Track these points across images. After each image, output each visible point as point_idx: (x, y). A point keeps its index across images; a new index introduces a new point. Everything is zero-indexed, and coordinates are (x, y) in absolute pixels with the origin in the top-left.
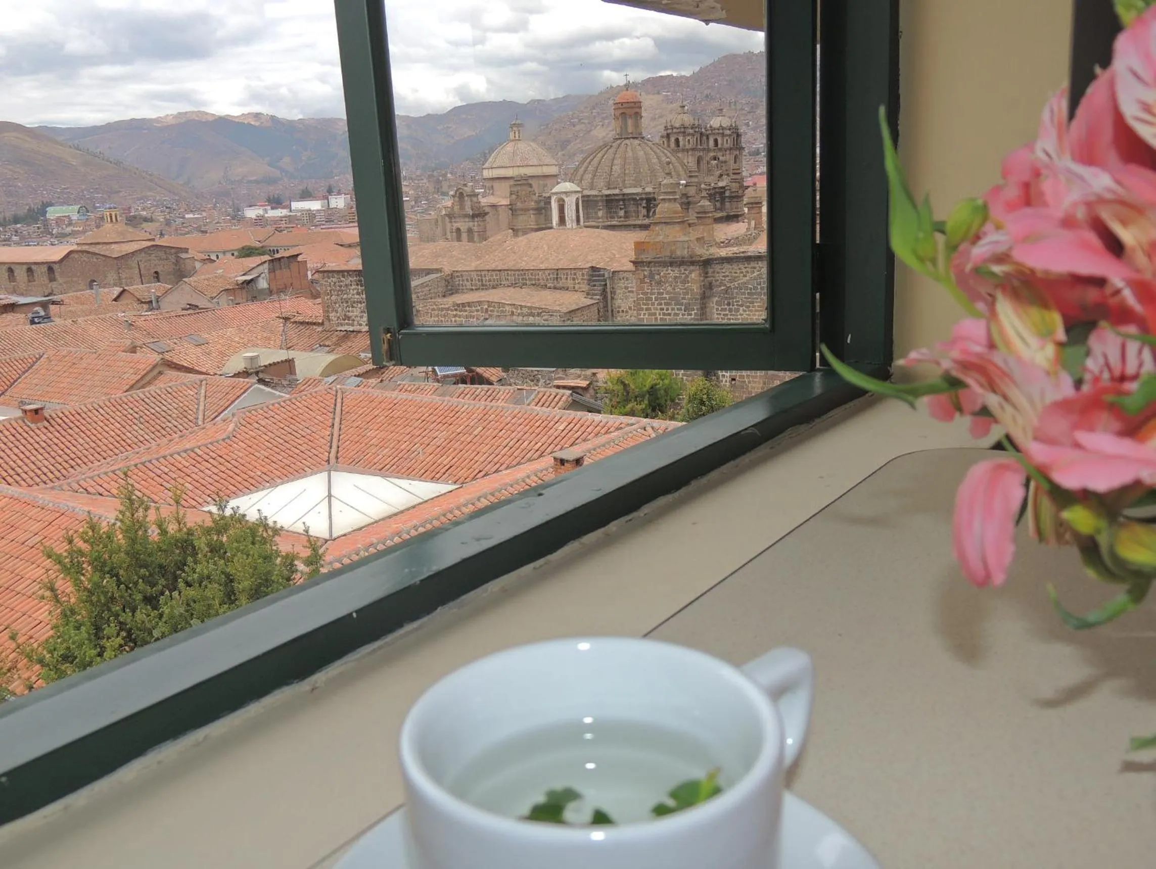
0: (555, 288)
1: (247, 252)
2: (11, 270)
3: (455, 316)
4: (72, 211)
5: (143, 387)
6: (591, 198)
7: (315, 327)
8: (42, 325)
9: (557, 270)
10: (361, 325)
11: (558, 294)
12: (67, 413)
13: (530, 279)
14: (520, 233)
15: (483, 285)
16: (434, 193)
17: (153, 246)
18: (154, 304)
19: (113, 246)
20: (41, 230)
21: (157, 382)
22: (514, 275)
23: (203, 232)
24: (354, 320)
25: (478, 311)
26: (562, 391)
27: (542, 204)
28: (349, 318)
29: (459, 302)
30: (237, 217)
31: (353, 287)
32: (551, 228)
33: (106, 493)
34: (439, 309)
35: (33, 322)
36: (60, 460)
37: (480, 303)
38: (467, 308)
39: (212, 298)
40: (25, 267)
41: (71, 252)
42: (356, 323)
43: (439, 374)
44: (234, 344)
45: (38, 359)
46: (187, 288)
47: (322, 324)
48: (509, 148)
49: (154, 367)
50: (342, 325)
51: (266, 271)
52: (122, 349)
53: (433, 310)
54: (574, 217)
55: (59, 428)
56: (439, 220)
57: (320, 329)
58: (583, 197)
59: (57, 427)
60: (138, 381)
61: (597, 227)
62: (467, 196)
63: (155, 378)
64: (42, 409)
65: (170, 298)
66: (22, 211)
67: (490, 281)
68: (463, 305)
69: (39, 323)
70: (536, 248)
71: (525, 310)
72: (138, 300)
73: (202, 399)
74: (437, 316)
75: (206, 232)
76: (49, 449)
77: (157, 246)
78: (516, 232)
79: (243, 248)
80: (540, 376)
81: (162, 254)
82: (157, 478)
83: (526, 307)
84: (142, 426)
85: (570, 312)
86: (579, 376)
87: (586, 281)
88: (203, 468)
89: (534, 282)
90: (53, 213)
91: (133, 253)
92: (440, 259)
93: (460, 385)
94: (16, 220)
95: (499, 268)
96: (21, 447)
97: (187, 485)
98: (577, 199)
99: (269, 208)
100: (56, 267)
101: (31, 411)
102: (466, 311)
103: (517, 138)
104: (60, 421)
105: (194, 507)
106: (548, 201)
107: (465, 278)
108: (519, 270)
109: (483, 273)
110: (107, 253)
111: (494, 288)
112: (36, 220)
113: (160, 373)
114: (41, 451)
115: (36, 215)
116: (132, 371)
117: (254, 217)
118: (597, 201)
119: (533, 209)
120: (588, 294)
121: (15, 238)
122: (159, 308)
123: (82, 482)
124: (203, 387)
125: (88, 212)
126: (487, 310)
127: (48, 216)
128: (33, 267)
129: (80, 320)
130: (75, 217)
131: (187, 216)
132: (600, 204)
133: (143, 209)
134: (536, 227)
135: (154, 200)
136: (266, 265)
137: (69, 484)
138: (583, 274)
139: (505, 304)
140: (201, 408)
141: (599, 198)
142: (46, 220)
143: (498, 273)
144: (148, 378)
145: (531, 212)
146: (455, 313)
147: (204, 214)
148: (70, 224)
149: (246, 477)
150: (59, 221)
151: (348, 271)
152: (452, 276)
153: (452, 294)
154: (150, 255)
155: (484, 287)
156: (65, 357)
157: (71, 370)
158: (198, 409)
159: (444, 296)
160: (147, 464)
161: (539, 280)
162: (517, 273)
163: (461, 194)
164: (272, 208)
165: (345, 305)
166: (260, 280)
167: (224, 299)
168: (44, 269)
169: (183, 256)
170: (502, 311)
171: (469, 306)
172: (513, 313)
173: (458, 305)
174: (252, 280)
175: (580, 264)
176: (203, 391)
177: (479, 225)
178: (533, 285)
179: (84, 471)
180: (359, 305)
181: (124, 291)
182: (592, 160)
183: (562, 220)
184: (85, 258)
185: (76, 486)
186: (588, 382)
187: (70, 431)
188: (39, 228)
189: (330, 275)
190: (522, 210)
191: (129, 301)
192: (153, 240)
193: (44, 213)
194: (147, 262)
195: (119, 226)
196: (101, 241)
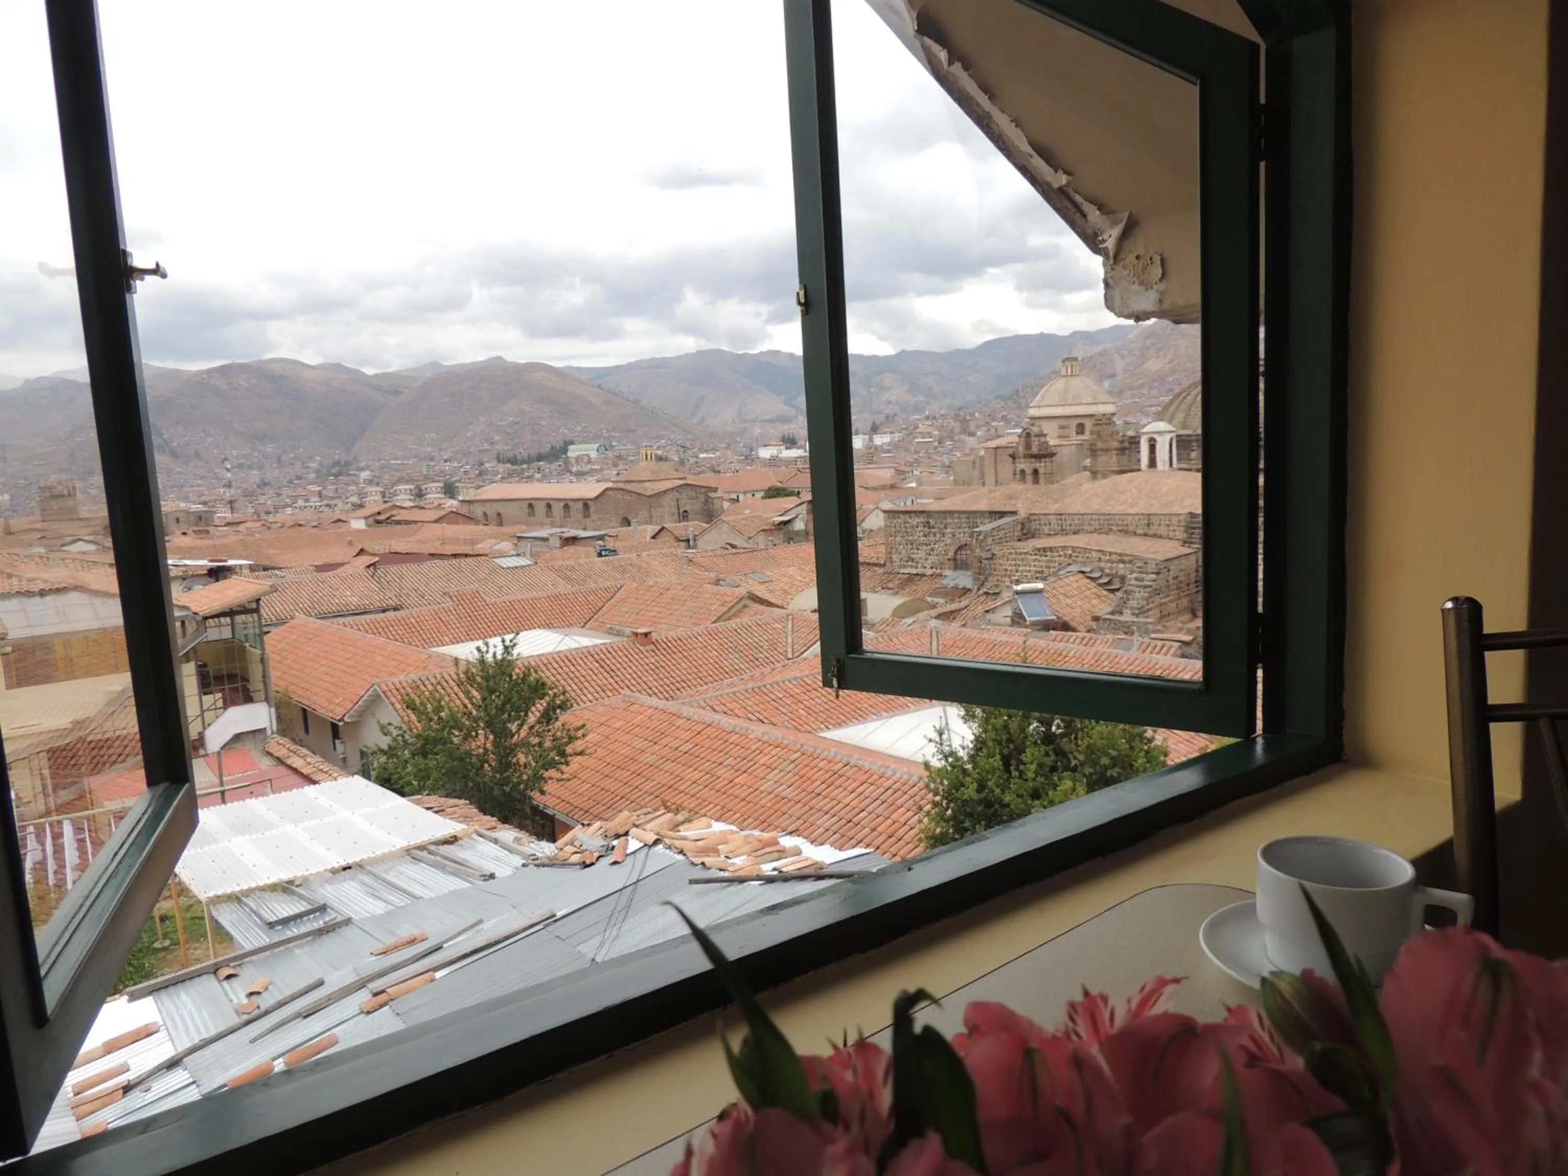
0: (1146, 535)
1: (774, 493)
2: (549, 506)
3: (1035, 560)
4: (591, 450)
5: (729, 619)
6: (1184, 438)
7: (876, 568)
8: (610, 558)
9: (1149, 515)
10: (925, 568)
11: (1149, 542)
12: (670, 639)
13: (1117, 525)
14: (1099, 475)
15: (1062, 530)
16: (960, 433)
17: (684, 485)
18: (691, 543)
19: (647, 484)
20: (563, 468)
21: (742, 614)
22: (1099, 520)
23: (715, 472)
24: (917, 562)
25: (1060, 556)
26: (1169, 643)
27: (1126, 444)
28: (912, 560)
29: (1039, 546)
30: (750, 458)
31: (920, 529)
32: (1139, 470)
33: (729, 712)
34: (1016, 553)
35: (600, 555)
36: (668, 682)
37: (1064, 548)
38: (1049, 553)
39: (750, 538)
40: (562, 504)
41: (607, 489)
42: (920, 565)
43: (1027, 619)
44: (796, 582)
45: (619, 589)
46: (725, 527)
47: (884, 565)
48: (1060, 384)
49: (741, 599)
50: (905, 567)
51: (804, 512)
52: (707, 581)
53: (1010, 553)
54: (1167, 459)
55: (664, 652)
56: (978, 461)
57: (881, 571)
58: (1178, 436)
59: (662, 650)
60: (724, 613)
61: (1190, 470)
62: (1036, 436)
63: (740, 611)
64: (650, 633)
65: (707, 537)
66: (546, 449)
67: (1071, 525)
68: (1044, 550)
69: (606, 556)
70: (1124, 492)
71: (1114, 557)
72: (676, 538)
73: (790, 633)
74: (1015, 560)
75: (719, 472)
76: (657, 671)
77: (688, 485)
78: (1095, 474)
79: (770, 489)
80: (1135, 628)
81: (691, 493)
82: (773, 703)
83: (1116, 553)
84: (737, 656)
85: (1167, 560)
86: (1181, 629)
87: (1183, 529)
88: (813, 696)
89: (1121, 528)
90: (574, 452)
91: (665, 492)
92: (1013, 502)
93: (1052, 632)
94: (540, 458)
95: (1082, 512)
96: (633, 667)
97: (800, 710)
98: (1171, 439)
99: (783, 447)
100: (591, 504)
101: (641, 634)
102: (1046, 556)
103: (1069, 373)
104: (665, 646)
105: (810, 732)
106: (1134, 442)
107: (1042, 522)
108: (1104, 514)
109: (1063, 517)
110: (640, 491)
111: (1075, 533)
112: (557, 458)
113: (745, 606)
114: (651, 672)
115: (558, 453)
116: (719, 603)
117: (768, 457)
118: (1190, 442)
119: (1116, 449)
120: (1185, 542)
121: (538, 476)
122: (695, 547)
123: (708, 701)
124: (790, 622)
125: (606, 450)
126: (1071, 556)
127: (569, 454)
128: (571, 503)
129: (644, 554)
130: (594, 455)
131: (701, 456)
132: (1194, 444)
133: (659, 448)
134: (1118, 469)
135: (669, 439)
136: (805, 506)
137: (697, 701)
138: (1179, 521)
139: (1091, 550)
140: (790, 640)
141: (1194, 438)
142: (567, 458)
143: (1080, 517)
144: (733, 611)
145: (1114, 452)
146: (1034, 557)
147: (718, 454)
148: (589, 462)
149: (853, 708)
150: (578, 459)
151: (915, 512)
152: (1029, 519)
153: (1028, 538)
154: (681, 493)
155: (1063, 532)
156: (652, 587)
157: (658, 600)
158: (786, 642)
159: (1019, 540)
160: (763, 689)
161: (1127, 525)
162: (1102, 517)
163: (1028, 435)
164: (787, 448)
165: (910, 547)
166: (797, 521)
167: (761, 541)
168: (580, 505)
169: (713, 495)
170: (1088, 557)
171: (1051, 551)
172: (1100, 559)
173: (1039, 550)
174: (789, 521)
175: (1176, 509)
176: (790, 625)
177: (1046, 467)
178: (1120, 531)
179: (692, 693)
180: (925, 548)
181: (663, 528)
182: (1185, 398)
183: (1152, 463)
184: (619, 495)
185: (703, 704)
186: (1191, 638)
187: (674, 656)
188: (560, 466)
189: (896, 515)
190: (1102, 450)
191: (667, 539)
192: (684, 478)
193: (565, 451)
194: (678, 500)
195: (653, 465)
196: (635, 479)
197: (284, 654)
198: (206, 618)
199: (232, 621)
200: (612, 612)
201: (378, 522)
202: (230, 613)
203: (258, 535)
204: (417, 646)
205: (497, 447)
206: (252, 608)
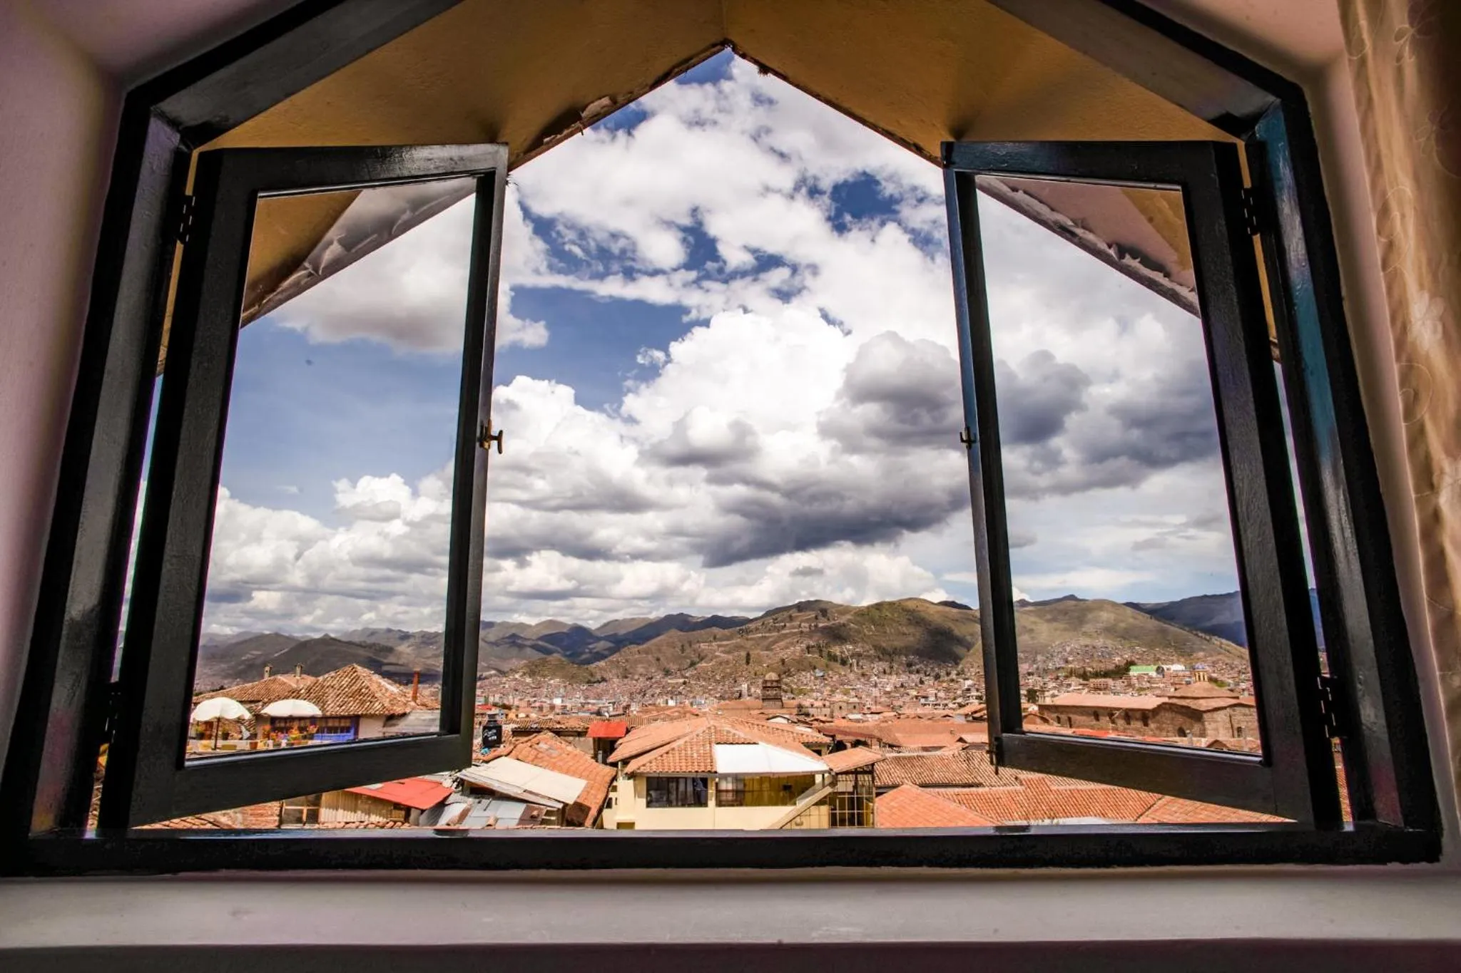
2: (1111, 714)
4: (1151, 671)
17: (1236, 703)
19: (1201, 701)
20: (1126, 683)
41: (1163, 703)
66: (1111, 668)
77: (1240, 703)
81: (1244, 711)
90: (1134, 672)
91: (1218, 708)
94: (1106, 675)
100: (1149, 714)
112: (1120, 675)
115: (1122, 671)
127: (1131, 673)
128: (1131, 712)
130: (1153, 674)
142: (1129, 675)
148: (1149, 680)
150: (1139, 678)
168: (1139, 714)
181: (1216, 741)
184: (1174, 709)
188: (1123, 682)
192: (1238, 698)
193: (1127, 670)
194: (1230, 717)
195: (1207, 684)
196: (1189, 695)
197: (894, 810)
198: (837, 774)
199: (856, 778)
200: (1161, 811)
201: (974, 718)
202: (855, 772)
203: (890, 722)
204: (992, 818)
205: (1070, 666)
206: (869, 770)
